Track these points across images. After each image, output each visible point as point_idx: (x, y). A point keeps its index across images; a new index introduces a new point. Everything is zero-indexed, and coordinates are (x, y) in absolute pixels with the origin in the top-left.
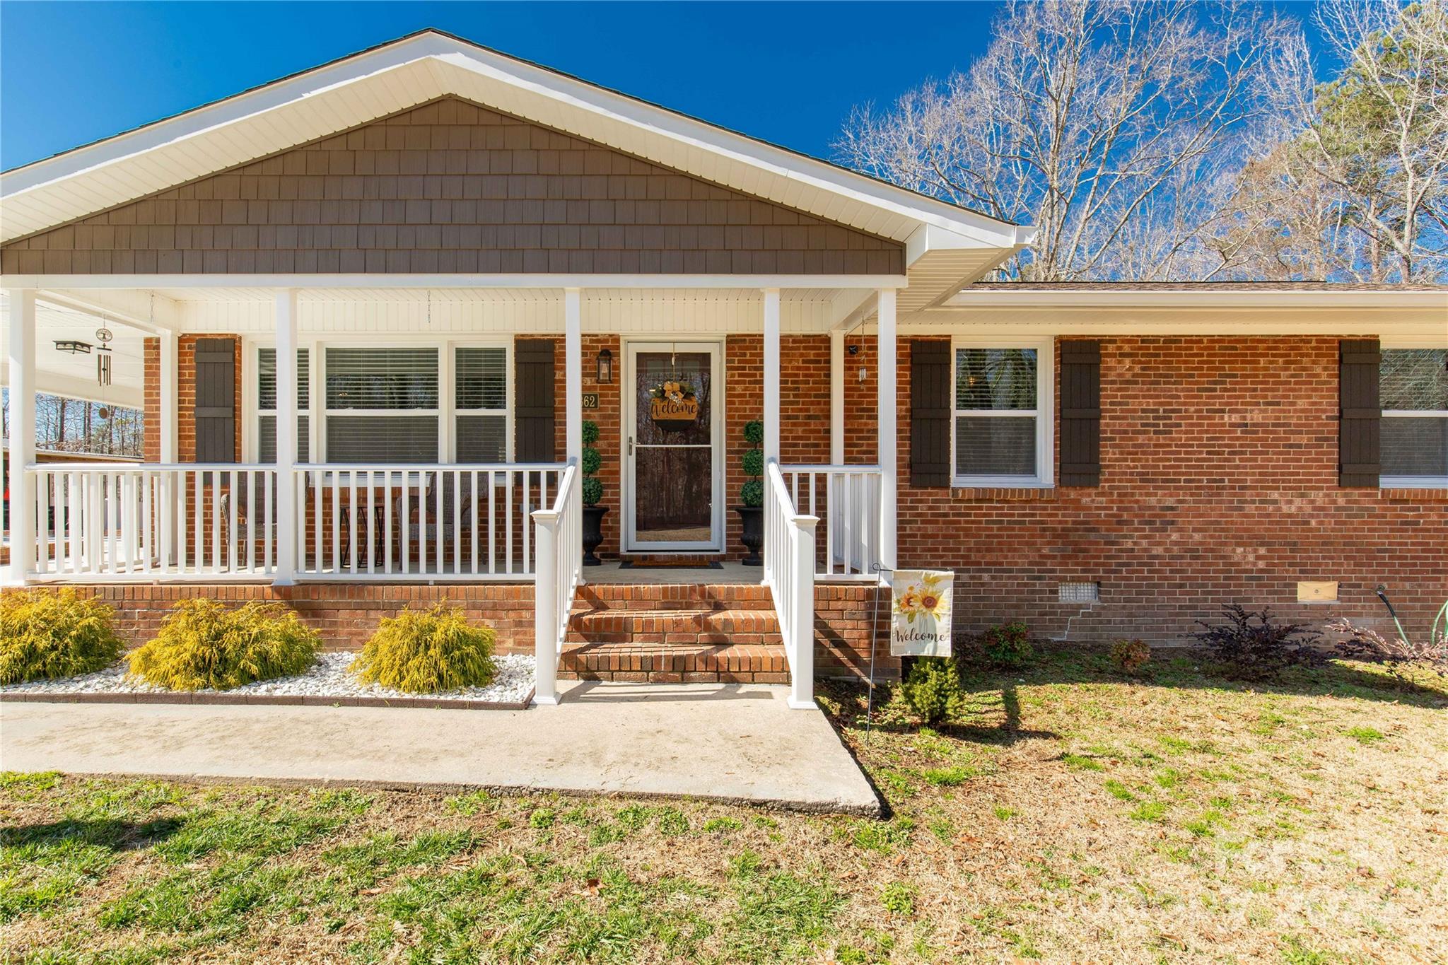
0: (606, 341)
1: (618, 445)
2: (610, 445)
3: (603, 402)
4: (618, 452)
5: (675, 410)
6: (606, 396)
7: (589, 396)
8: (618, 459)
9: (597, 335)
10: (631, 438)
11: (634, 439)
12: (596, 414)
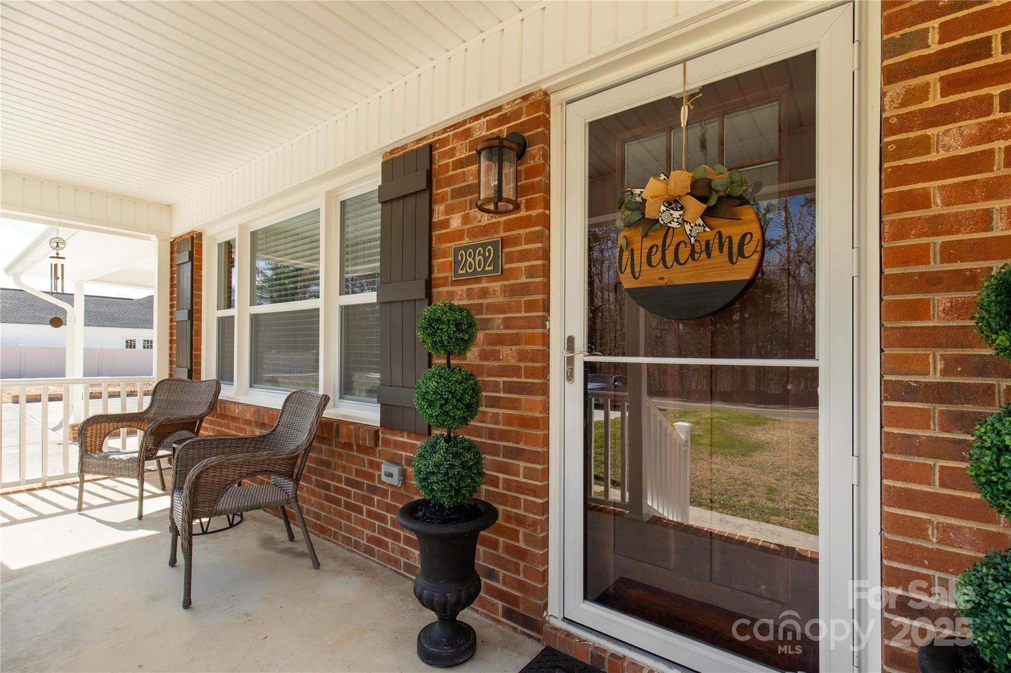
0: (517, 114)
1: (545, 356)
2: (522, 356)
3: (510, 258)
4: (545, 372)
5: (684, 253)
6: (515, 241)
7: (484, 246)
8: (545, 390)
9: (499, 108)
10: (571, 341)
11: (581, 343)
12: (496, 285)
